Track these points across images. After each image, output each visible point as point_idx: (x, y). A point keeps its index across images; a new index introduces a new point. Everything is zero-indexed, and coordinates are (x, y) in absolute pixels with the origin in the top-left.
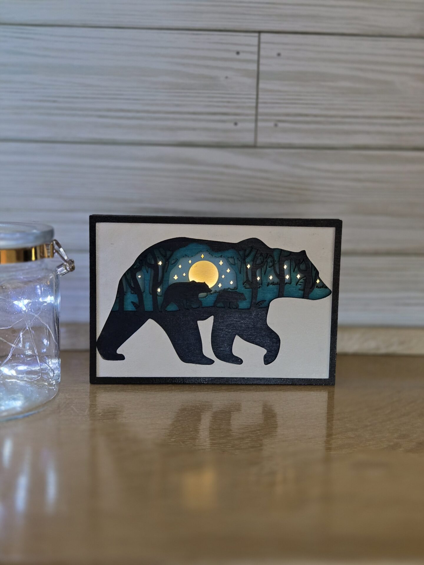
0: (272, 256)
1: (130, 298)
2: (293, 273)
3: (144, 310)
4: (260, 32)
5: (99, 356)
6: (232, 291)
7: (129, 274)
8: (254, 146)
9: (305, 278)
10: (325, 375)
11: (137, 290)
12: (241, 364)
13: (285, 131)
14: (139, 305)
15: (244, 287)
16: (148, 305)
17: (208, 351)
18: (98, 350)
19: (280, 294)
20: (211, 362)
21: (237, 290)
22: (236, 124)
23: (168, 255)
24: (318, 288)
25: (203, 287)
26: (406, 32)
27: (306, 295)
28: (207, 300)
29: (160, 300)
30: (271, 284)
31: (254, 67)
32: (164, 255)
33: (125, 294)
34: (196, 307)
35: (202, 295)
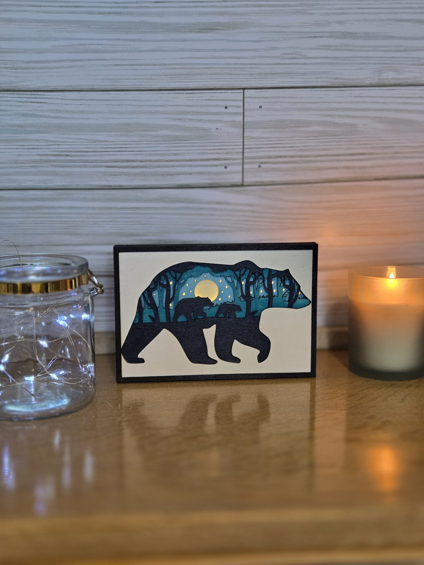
0: (262, 274)
1: (148, 313)
2: (279, 287)
3: (159, 321)
4: (244, 89)
5: (123, 360)
6: (230, 304)
7: (147, 293)
8: (242, 185)
9: (289, 291)
10: (308, 370)
11: (152, 305)
12: (239, 363)
13: (267, 171)
14: (155, 318)
15: (240, 300)
16: (163, 318)
17: (212, 353)
18: (123, 355)
19: (270, 305)
20: (215, 362)
21: (234, 303)
22: (226, 167)
23: (178, 277)
24: (300, 299)
25: (206, 301)
26: (367, 82)
27: (291, 304)
28: (211, 312)
29: (172, 313)
30: (262, 297)
31: (240, 118)
32: (174, 277)
33: (143, 309)
34: (201, 318)
35: (206, 308)
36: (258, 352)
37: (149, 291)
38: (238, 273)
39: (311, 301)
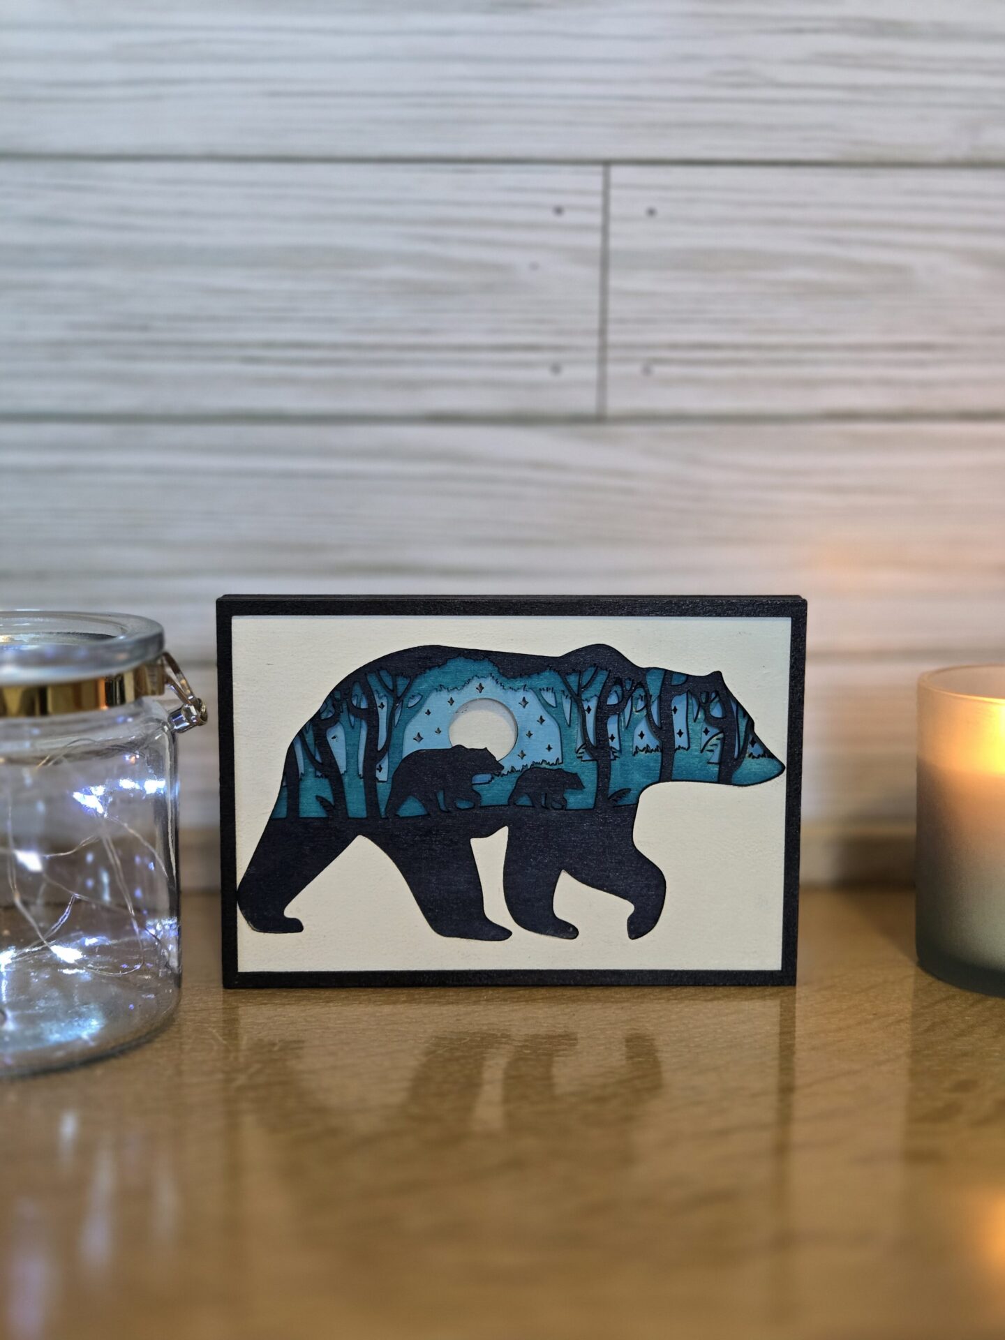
0: (642, 685)
1: (314, 789)
2: (693, 724)
3: (347, 813)
4: (607, 163)
6: (551, 768)
7: (311, 733)
8: (599, 419)
9: (721, 736)
10: (773, 962)
11: (327, 768)
12: (575, 937)
13: (668, 383)
14: (335, 805)
15: (579, 757)
16: (356, 805)
17: (496, 908)
18: (241, 909)
19: (666, 775)
20: (504, 934)
21: (562, 766)
22: (556, 370)
23: (401, 689)
24: (754, 757)
25: (483, 760)
27: (727, 774)
28: (494, 791)
29: (384, 792)
30: (642, 751)
31: (594, 241)
32: (391, 687)
33: (301, 779)
34: (467, 807)
35: (480, 778)
36: (628, 908)
37: (318, 727)
38: (573, 680)
39: (785, 764)
